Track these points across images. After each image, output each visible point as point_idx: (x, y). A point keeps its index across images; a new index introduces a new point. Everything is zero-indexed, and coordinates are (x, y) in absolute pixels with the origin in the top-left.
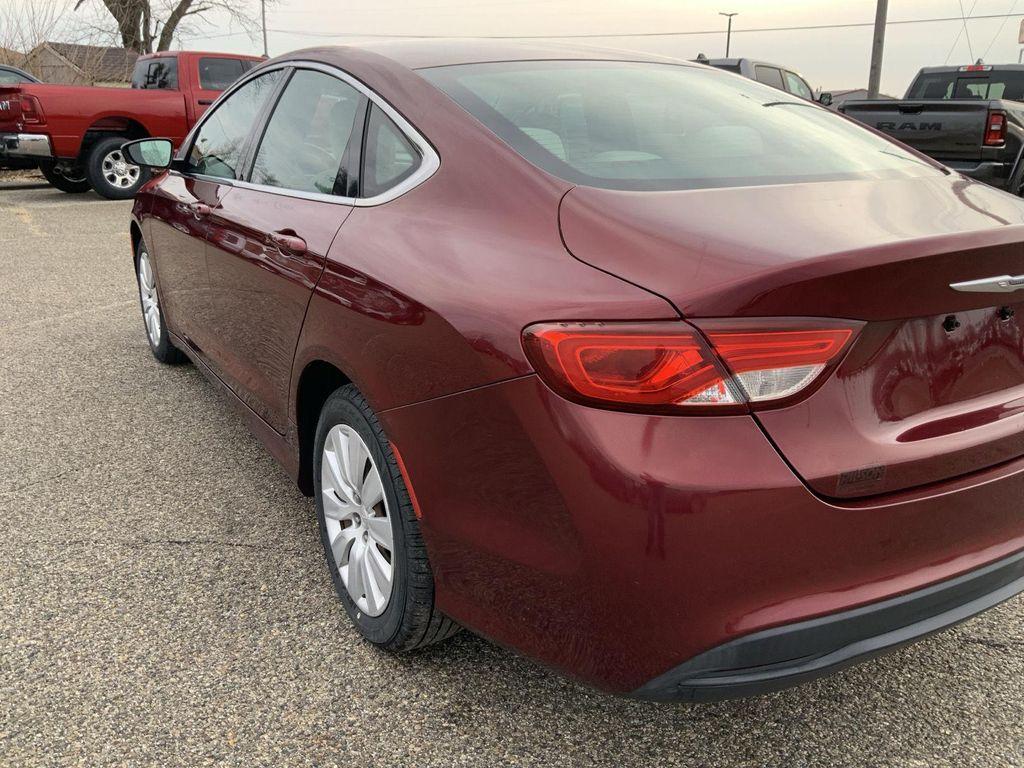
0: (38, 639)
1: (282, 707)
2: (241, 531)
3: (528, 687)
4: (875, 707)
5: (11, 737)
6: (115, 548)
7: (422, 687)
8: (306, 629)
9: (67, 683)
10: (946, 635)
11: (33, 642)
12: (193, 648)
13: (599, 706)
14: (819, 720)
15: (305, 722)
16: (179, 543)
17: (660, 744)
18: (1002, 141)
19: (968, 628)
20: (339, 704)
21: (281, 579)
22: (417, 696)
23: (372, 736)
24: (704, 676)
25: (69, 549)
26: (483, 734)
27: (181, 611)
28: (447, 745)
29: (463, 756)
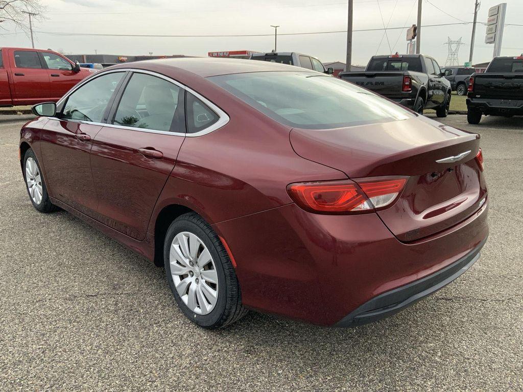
0: (43, 345)
1: (172, 358)
2: (120, 288)
3: (274, 336)
4: (411, 327)
5: (51, 387)
6: (61, 301)
7: (230, 342)
8: (169, 325)
9: (67, 361)
10: (430, 298)
11: (41, 347)
12: (120, 339)
13: (306, 340)
14: (391, 334)
15: (185, 362)
16: (92, 296)
17: (334, 351)
18: (410, 89)
19: (437, 294)
20: (197, 354)
21: (148, 306)
22: (230, 346)
23: (216, 363)
24: (363, 314)
25: (37, 304)
26: (263, 357)
27: (107, 325)
28: (249, 362)
29: (258, 366)
